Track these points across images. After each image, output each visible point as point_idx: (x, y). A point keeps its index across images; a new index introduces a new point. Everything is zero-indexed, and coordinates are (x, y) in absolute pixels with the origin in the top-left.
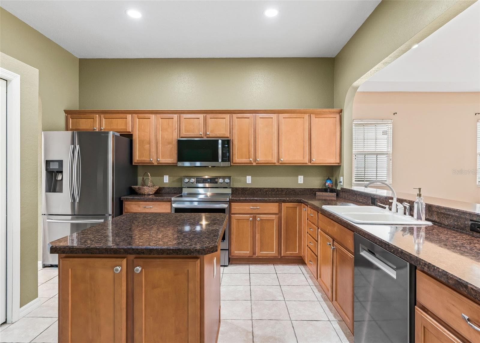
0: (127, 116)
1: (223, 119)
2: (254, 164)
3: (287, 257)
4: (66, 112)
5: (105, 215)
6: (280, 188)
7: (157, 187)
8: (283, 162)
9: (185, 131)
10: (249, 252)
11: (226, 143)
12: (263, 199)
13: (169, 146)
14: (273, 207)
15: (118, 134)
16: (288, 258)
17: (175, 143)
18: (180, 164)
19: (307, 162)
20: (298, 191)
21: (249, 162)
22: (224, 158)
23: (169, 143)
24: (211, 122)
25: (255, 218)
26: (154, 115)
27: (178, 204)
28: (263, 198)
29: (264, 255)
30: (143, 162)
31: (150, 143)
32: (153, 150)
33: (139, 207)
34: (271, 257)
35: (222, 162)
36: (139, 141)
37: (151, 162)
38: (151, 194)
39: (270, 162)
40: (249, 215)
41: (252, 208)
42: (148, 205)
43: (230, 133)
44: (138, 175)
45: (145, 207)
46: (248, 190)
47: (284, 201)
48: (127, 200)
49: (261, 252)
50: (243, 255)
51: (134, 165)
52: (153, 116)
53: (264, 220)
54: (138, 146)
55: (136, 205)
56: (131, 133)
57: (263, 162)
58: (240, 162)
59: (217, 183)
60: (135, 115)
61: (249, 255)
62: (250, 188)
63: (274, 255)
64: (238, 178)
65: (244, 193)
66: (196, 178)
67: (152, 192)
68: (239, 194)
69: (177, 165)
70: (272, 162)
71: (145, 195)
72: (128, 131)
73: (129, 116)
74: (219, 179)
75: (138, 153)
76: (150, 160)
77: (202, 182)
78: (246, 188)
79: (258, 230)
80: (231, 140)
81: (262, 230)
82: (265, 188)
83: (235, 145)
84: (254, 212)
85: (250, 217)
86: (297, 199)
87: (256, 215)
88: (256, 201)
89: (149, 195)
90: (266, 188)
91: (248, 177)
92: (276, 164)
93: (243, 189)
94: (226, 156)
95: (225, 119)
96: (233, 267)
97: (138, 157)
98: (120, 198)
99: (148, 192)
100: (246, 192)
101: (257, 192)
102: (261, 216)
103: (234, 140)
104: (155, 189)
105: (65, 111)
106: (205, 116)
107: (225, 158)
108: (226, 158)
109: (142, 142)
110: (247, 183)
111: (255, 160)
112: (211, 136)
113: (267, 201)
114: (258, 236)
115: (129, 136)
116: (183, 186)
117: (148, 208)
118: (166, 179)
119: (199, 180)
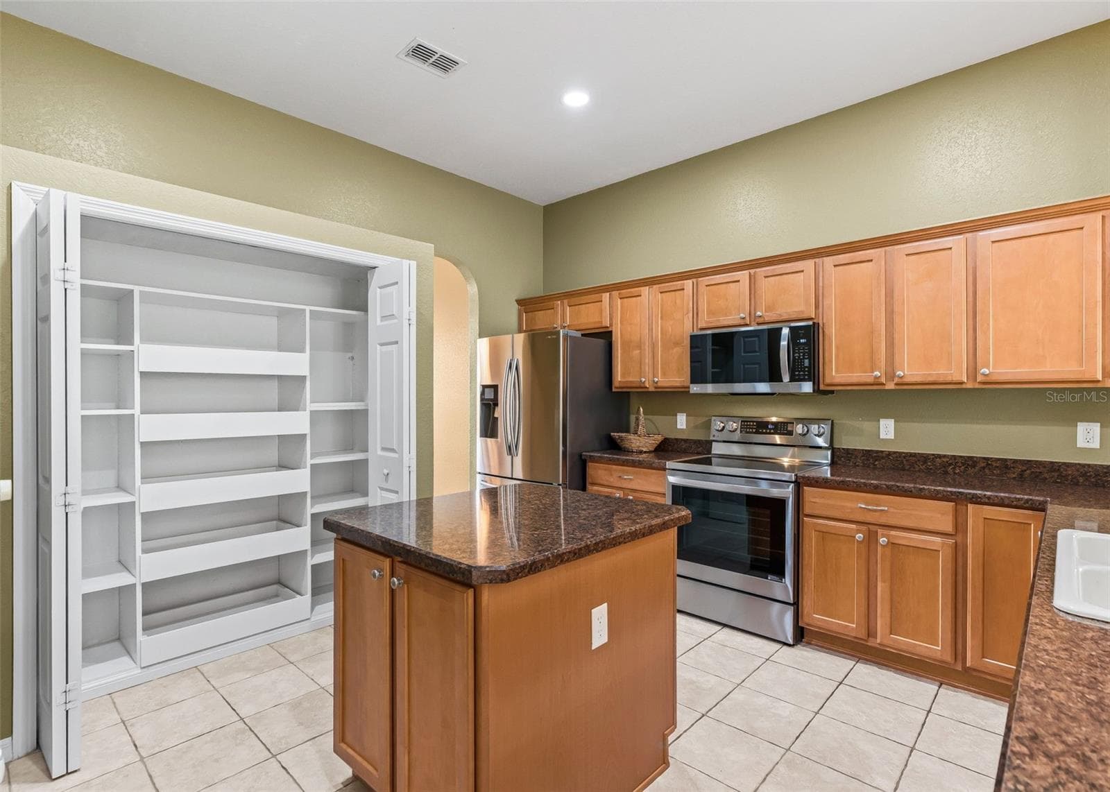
0: (602, 296)
1: (799, 274)
2: (890, 386)
3: (991, 675)
4: (519, 302)
5: (552, 484)
6: (999, 459)
7: (660, 438)
8: (987, 379)
9: (708, 314)
10: (854, 626)
11: (801, 335)
12: (898, 487)
13: (677, 350)
14: (937, 514)
15: (578, 334)
16: (994, 679)
17: (687, 342)
18: (695, 389)
19: (1100, 377)
20: (1076, 473)
21: (870, 380)
22: (797, 373)
23: (677, 344)
24: (767, 286)
25: (871, 538)
26: (647, 287)
27: (685, 477)
28: (898, 484)
29: (904, 648)
30: (629, 385)
31: (641, 347)
32: (647, 360)
33: (611, 475)
34: (927, 658)
35: (790, 381)
36: (623, 344)
37: (642, 385)
38: (645, 452)
39: (941, 380)
40: (854, 526)
41: (863, 506)
42: (627, 473)
43: (817, 307)
44: (631, 411)
45: (620, 477)
46: (883, 458)
47: (976, 500)
48: (593, 459)
49: (891, 634)
50: (834, 628)
51: (614, 392)
52: (645, 290)
53: (904, 548)
54: (621, 354)
55: (605, 470)
56: (610, 329)
57: (919, 379)
58: (843, 381)
59: (790, 433)
60: (615, 293)
61: (854, 635)
62: (890, 454)
63: (938, 656)
64: (857, 424)
65: (872, 466)
66: (742, 421)
67: (646, 447)
68: (855, 466)
69: (689, 391)
70: (949, 379)
71: (632, 452)
72: (604, 325)
73: (606, 296)
74: (796, 426)
75: (621, 365)
76: (641, 381)
77: (754, 430)
78: (877, 452)
79: (881, 570)
80: (821, 325)
81: (897, 576)
82: (940, 456)
83: (830, 339)
84: (869, 518)
85: (859, 531)
86: (1026, 497)
87: (877, 527)
88: (876, 490)
89: (641, 452)
90: (945, 456)
91: (883, 422)
92: (964, 386)
93: (868, 454)
94: (801, 368)
95: (802, 273)
96: (805, 653)
97: (621, 376)
98: (581, 456)
99: (639, 447)
100: (877, 463)
101: (912, 465)
102: (893, 533)
103: (826, 327)
104: (653, 442)
105: (517, 301)
106: (752, 274)
107: (799, 371)
108: (802, 373)
109: (627, 345)
110: (881, 437)
111: (891, 375)
112: (767, 319)
113: (911, 491)
114: (881, 588)
115: (605, 336)
116: (712, 438)
117: (625, 479)
118: (682, 421)
119: (750, 425)
